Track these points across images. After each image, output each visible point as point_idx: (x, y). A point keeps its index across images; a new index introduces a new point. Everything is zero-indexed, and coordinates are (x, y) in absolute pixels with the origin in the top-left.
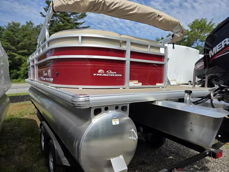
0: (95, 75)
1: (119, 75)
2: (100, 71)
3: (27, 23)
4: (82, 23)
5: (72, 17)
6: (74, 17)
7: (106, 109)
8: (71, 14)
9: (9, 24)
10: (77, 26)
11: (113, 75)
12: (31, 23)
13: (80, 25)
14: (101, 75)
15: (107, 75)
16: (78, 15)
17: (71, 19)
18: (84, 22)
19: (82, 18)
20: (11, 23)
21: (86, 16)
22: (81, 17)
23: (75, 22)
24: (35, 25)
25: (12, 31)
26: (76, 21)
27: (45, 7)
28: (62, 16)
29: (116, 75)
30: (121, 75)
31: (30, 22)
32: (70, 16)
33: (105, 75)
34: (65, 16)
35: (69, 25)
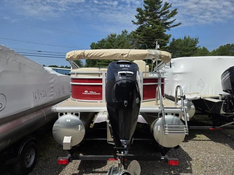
0: (83, 93)
1: (98, 94)
2: (86, 91)
3: (123, 32)
4: (172, 22)
5: (162, 18)
6: (164, 17)
7: (66, 114)
8: (161, 15)
9: (109, 36)
10: (167, 26)
11: (94, 94)
12: (126, 32)
13: (170, 24)
14: (86, 94)
15: (90, 94)
16: (168, 14)
17: (161, 20)
18: (174, 20)
19: (172, 16)
20: (110, 35)
21: (177, 13)
22: (170, 15)
23: (164, 22)
24: (128, 33)
25: (111, 41)
26: (166, 21)
27: (136, 15)
28: (152, 19)
29: (96, 94)
30: (100, 94)
31: (125, 30)
32: (160, 17)
33: (88, 94)
34: (155, 18)
35: (157, 27)
